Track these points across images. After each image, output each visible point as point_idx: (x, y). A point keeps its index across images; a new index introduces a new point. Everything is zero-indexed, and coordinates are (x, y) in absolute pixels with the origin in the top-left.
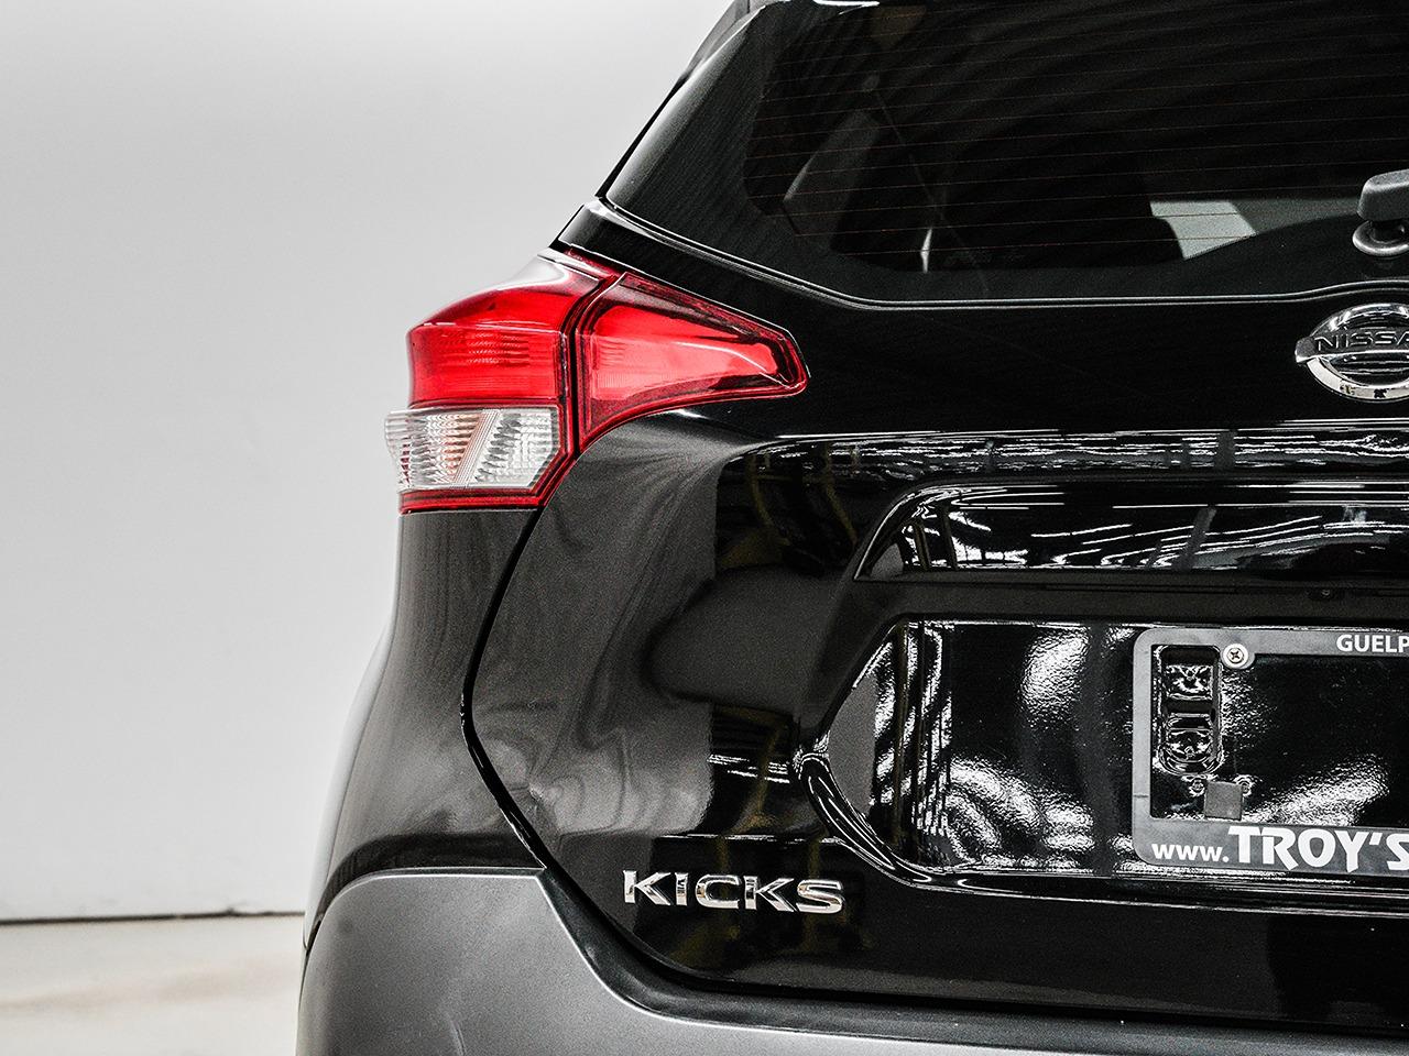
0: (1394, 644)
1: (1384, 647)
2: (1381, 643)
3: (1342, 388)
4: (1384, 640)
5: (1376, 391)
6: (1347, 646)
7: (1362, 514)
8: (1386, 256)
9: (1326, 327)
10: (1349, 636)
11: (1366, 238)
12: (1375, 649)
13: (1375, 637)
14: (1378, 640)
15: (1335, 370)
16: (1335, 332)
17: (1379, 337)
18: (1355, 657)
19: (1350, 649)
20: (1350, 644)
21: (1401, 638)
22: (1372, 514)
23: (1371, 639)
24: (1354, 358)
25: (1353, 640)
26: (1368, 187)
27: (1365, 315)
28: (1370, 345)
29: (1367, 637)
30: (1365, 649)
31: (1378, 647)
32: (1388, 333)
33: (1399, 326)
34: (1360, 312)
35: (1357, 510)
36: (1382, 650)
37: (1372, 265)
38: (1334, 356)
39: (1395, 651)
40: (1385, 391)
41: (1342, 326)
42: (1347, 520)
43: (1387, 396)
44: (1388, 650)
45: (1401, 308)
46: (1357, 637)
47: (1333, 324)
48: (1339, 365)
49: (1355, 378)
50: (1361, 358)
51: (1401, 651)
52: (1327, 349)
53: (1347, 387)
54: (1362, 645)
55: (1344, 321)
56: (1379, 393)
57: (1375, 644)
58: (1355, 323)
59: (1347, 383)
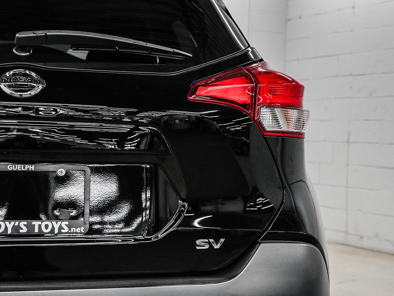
0: (24, 168)
1: (21, 168)
2: (20, 167)
3: (10, 93)
4: (21, 167)
5: (20, 94)
6: (11, 168)
7: (16, 130)
8: (23, 56)
9: (6, 75)
10: (12, 165)
11: (17, 50)
12: (18, 169)
13: (19, 166)
14: (20, 166)
15: (8, 88)
16: (8, 77)
17: (21, 79)
18: (13, 171)
19: (11, 169)
20: (11, 167)
21: (26, 166)
22: (19, 130)
23: (17, 166)
24: (14, 85)
25: (12, 166)
26: (17, 35)
27: (17, 72)
28: (18, 81)
29: (16, 166)
30: (16, 169)
31: (20, 168)
32: (23, 78)
33: (27, 76)
34: (15, 71)
35: (14, 129)
36: (21, 169)
37: (19, 58)
38: (8, 84)
39: (24, 169)
40: (22, 95)
41: (10, 75)
42: (11, 132)
43: (23, 96)
44: (23, 169)
45: (27, 71)
46: (14, 166)
47: (7, 74)
48: (9, 86)
49: (14, 91)
50: (16, 85)
51: (26, 169)
52: (6, 82)
53: (12, 93)
54: (15, 168)
55: (11, 74)
56: (21, 95)
57: (19, 167)
58: (14, 75)
59: (12, 92)
